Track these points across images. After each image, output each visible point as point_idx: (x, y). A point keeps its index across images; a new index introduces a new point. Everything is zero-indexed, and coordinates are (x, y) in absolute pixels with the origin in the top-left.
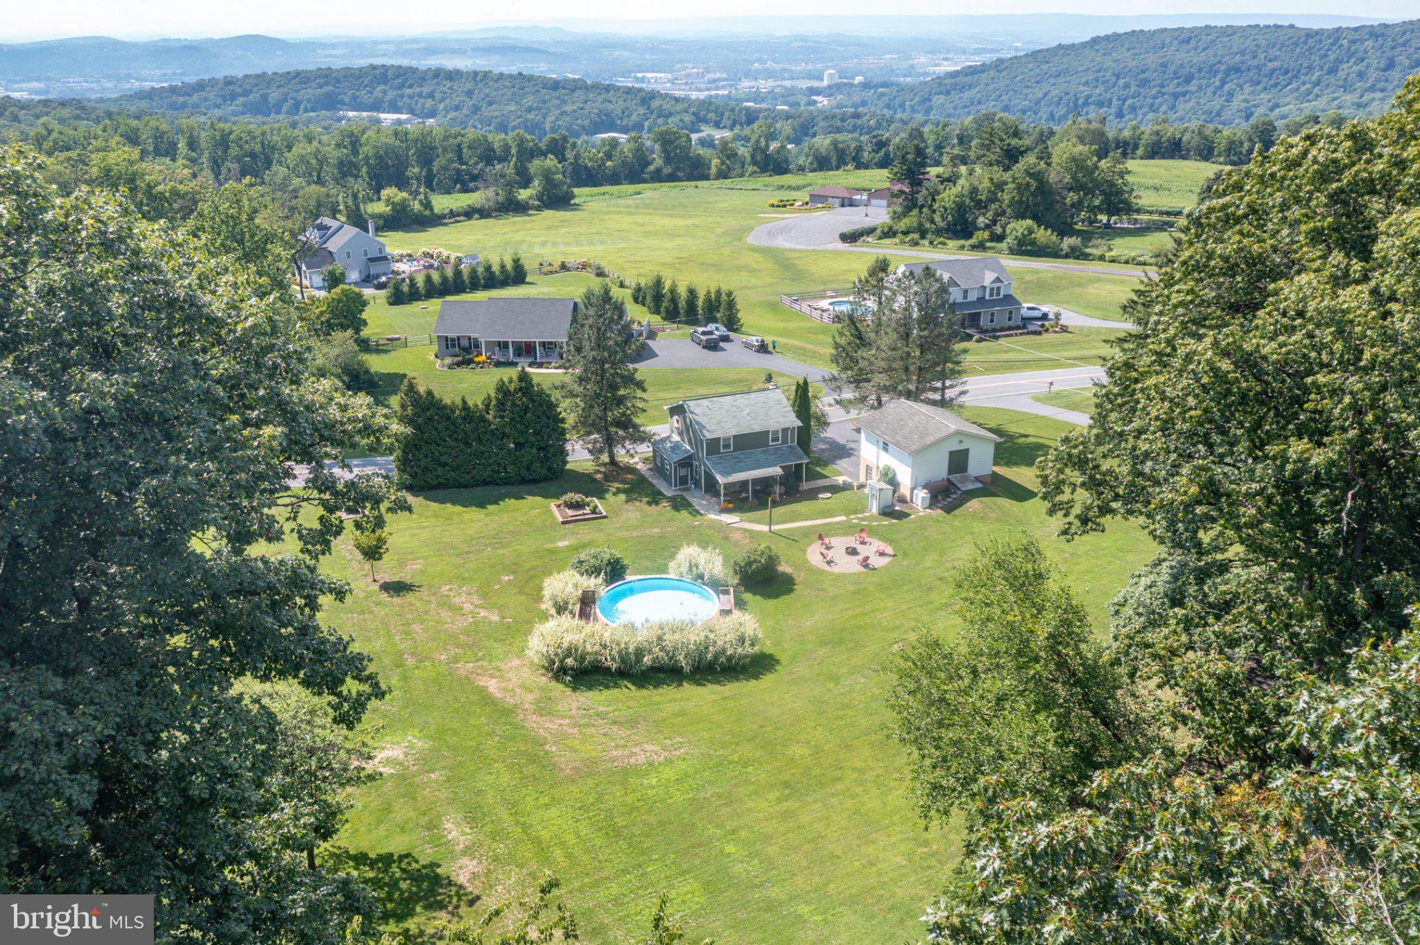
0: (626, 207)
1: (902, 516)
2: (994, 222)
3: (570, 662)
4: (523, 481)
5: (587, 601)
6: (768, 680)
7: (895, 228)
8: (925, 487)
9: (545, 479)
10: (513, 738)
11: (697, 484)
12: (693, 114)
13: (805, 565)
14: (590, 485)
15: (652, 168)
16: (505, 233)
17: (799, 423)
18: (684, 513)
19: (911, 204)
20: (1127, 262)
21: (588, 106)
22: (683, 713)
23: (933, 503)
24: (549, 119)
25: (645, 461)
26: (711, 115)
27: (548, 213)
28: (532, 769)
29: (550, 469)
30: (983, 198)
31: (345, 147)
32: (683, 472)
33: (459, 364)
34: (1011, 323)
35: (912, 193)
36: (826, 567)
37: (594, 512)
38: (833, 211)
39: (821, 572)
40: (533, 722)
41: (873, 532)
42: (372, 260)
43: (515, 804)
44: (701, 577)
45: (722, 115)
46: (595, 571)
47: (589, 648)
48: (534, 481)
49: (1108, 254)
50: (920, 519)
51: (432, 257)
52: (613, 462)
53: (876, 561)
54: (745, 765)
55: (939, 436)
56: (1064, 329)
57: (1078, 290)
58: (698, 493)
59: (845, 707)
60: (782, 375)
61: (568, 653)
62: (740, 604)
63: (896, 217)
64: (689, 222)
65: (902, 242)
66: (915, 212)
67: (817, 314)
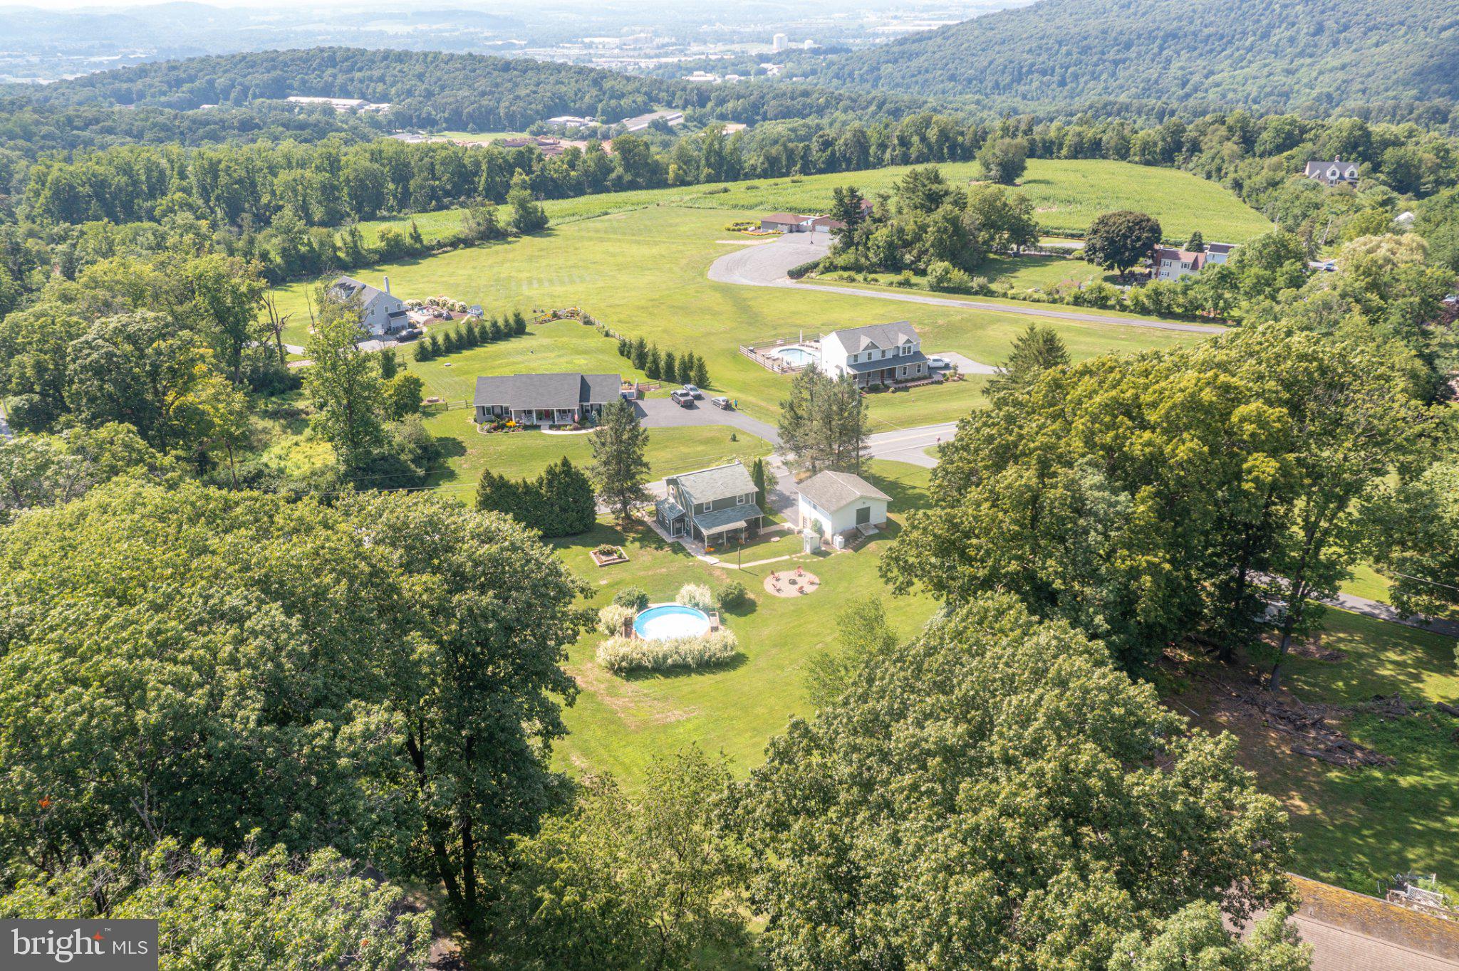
0: (597, 231)
1: (825, 554)
2: (919, 259)
3: (624, 664)
4: (567, 535)
5: (628, 623)
6: (741, 671)
7: (836, 262)
8: (841, 534)
9: (582, 532)
10: (598, 711)
11: (688, 533)
12: (646, 93)
13: (762, 592)
14: (612, 537)
15: (613, 175)
16: (491, 266)
17: (756, 489)
18: (681, 556)
19: (849, 243)
20: (1024, 299)
21: (540, 90)
22: (694, 692)
23: (846, 545)
24: (503, 105)
25: (650, 514)
26: (663, 95)
27: (526, 239)
28: (613, 727)
29: (585, 525)
30: (909, 238)
31: (325, 170)
32: (678, 525)
33: (495, 429)
34: (920, 374)
35: (850, 231)
36: (776, 594)
37: (620, 557)
38: (782, 238)
39: (774, 597)
40: (607, 700)
41: (807, 567)
42: (393, 315)
43: (607, 746)
44: (697, 605)
45: (674, 94)
46: (631, 604)
47: (635, 655)
48: (575, 534)
49: (1010, 292)
50: (838, 556)
51: (438, 304)
52: (628, 517)
53: (809, 589)
54: (732, 719)
55: (849, 500)
56: (961, 378)
57: (980, 333)
58: (689, 540)
59: (787, 684)
60: (744, 433)
61: (623, 659)
62: (723, 621)
63: (837, 252)
64: (655, 251)
65: (841, 278)
66: (852, 249)
67: (769, 363)
